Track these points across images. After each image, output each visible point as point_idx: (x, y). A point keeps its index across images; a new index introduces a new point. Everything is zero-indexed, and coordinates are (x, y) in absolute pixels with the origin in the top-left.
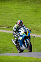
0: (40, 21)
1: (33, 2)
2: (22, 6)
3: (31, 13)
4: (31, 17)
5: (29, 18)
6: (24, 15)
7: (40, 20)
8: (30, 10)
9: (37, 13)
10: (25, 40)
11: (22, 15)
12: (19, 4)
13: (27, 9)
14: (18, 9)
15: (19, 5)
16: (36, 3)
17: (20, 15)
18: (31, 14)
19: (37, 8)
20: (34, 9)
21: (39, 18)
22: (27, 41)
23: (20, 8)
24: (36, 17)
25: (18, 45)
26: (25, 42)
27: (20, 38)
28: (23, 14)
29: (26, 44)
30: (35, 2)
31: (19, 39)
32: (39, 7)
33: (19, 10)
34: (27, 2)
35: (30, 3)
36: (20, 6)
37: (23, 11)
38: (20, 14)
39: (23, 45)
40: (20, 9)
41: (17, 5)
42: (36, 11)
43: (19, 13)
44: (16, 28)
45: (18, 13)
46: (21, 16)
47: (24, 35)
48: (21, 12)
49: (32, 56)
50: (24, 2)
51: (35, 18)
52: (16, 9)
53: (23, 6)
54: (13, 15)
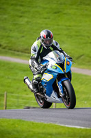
0: (66, 35)
3: (46, 15)
4: (47, 24)
6: (30, 20)
7: (66, 32)
8: (44, 8)
9: (59, 16)
11: (26, 19)
13: (36, 7)
14: (16, 5)
17: (21, 19)
18: (46, 18)
19: (61, 4)
20: (54, 6)
21: (65, 27)
24: (58, 25)
25: (40, 90)
28: (28, 18)
32: (64, 4)
33: (18, 8)
37: (29, 12)
38: (21, 17)
40: (22, 5)
42: (58, 12)
43: (20, 14)
44: (37, 50)
45: (18, 16)
48: (23, 13)
51: (56, 27)
52: (12, 5)
54: (5, 19)
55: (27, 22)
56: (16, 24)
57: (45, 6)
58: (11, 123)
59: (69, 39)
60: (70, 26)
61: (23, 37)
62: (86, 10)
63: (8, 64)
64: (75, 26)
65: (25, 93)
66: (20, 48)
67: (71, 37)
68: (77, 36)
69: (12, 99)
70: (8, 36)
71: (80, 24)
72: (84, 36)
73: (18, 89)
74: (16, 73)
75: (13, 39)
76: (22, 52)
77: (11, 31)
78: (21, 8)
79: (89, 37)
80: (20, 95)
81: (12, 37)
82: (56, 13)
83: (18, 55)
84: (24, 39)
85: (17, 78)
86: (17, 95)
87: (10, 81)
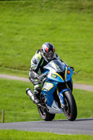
0: (63, 51)
1: (47, 7)
2: (21, 16)
3: (41, 32)
5: (38, 44)
8: (39, 25)
9: (55, 32)
10: (60, 92)
12: (14, 13)
13: (32, 24)
14: (11, 23)
15: (15, 16)
16: (54, 10)
17: (17, 36)
18: (41, 35)
19: (57, 20)
20: (50, 22)
21: (61, 43)
22: (63, 93)
23: (18, 21)
25: (42, 102)
26: (61, 95)
27: (48, 86)
29: (61, 101)
30: (52, 8)
31: (44, 87)
32: (60, 20)
33: (14, 25)
34: (32, 8)
35: (39, 9)
36: (16, 18)
37: (25, 29)
38: (17, 34)
39: (54, 104)
40: (17, 23)
41: (11, 15)
42: (54, 28)
44: (38, 63)
46: (19, 40)
47: (56, 80)
48: (19, 30)
49: (46, 129)
50: (27, 8)
52: (7, 22)
53: (23, 17)
55: (23, 39)
56: (12, 42)
57: (41, 23)
58: (6, 133)
59: (66, 55)
60: (66, 42)
61: (19, 54)
62: (83, 25)
63: (5, 81)
64: (71, 42)
65: (23, 110)
66: (17, 65)
67: (68, 53)
68: (74, 51)
69: (9, 117)
70: (4, 54)
71: (76, 40)
72: (81, 52)
73: (15, 106)
74: (13, 91)
75: (9, 57)
76: (19, 69)
77: (7, 48)
78: (17, 25)
79: (86, 52)
80: (17, 112)
81: (8, 54)
82: (51, 29)
83: (15, 72)
84: (20, 56)
85: (14, 95)
86: (14, 112)
87: (7, 98)
